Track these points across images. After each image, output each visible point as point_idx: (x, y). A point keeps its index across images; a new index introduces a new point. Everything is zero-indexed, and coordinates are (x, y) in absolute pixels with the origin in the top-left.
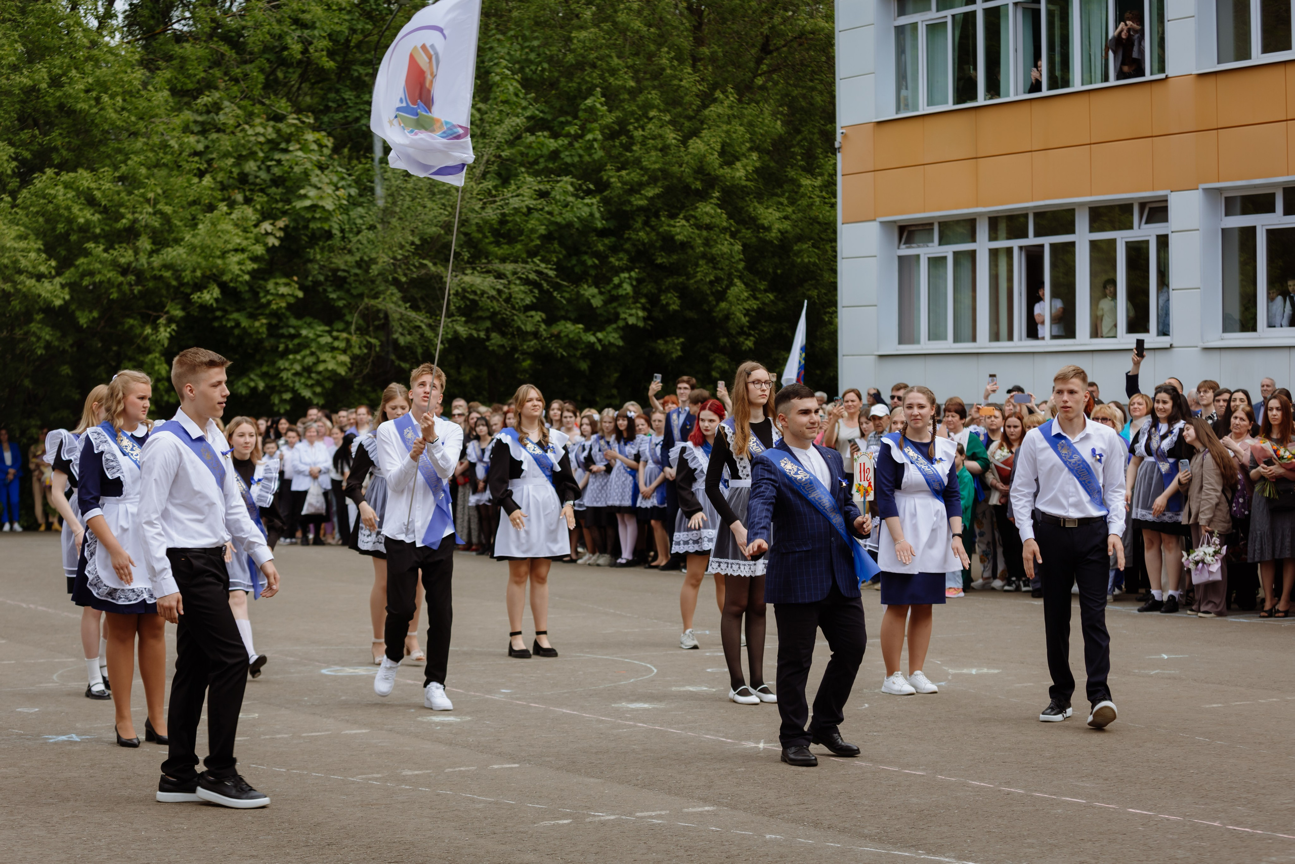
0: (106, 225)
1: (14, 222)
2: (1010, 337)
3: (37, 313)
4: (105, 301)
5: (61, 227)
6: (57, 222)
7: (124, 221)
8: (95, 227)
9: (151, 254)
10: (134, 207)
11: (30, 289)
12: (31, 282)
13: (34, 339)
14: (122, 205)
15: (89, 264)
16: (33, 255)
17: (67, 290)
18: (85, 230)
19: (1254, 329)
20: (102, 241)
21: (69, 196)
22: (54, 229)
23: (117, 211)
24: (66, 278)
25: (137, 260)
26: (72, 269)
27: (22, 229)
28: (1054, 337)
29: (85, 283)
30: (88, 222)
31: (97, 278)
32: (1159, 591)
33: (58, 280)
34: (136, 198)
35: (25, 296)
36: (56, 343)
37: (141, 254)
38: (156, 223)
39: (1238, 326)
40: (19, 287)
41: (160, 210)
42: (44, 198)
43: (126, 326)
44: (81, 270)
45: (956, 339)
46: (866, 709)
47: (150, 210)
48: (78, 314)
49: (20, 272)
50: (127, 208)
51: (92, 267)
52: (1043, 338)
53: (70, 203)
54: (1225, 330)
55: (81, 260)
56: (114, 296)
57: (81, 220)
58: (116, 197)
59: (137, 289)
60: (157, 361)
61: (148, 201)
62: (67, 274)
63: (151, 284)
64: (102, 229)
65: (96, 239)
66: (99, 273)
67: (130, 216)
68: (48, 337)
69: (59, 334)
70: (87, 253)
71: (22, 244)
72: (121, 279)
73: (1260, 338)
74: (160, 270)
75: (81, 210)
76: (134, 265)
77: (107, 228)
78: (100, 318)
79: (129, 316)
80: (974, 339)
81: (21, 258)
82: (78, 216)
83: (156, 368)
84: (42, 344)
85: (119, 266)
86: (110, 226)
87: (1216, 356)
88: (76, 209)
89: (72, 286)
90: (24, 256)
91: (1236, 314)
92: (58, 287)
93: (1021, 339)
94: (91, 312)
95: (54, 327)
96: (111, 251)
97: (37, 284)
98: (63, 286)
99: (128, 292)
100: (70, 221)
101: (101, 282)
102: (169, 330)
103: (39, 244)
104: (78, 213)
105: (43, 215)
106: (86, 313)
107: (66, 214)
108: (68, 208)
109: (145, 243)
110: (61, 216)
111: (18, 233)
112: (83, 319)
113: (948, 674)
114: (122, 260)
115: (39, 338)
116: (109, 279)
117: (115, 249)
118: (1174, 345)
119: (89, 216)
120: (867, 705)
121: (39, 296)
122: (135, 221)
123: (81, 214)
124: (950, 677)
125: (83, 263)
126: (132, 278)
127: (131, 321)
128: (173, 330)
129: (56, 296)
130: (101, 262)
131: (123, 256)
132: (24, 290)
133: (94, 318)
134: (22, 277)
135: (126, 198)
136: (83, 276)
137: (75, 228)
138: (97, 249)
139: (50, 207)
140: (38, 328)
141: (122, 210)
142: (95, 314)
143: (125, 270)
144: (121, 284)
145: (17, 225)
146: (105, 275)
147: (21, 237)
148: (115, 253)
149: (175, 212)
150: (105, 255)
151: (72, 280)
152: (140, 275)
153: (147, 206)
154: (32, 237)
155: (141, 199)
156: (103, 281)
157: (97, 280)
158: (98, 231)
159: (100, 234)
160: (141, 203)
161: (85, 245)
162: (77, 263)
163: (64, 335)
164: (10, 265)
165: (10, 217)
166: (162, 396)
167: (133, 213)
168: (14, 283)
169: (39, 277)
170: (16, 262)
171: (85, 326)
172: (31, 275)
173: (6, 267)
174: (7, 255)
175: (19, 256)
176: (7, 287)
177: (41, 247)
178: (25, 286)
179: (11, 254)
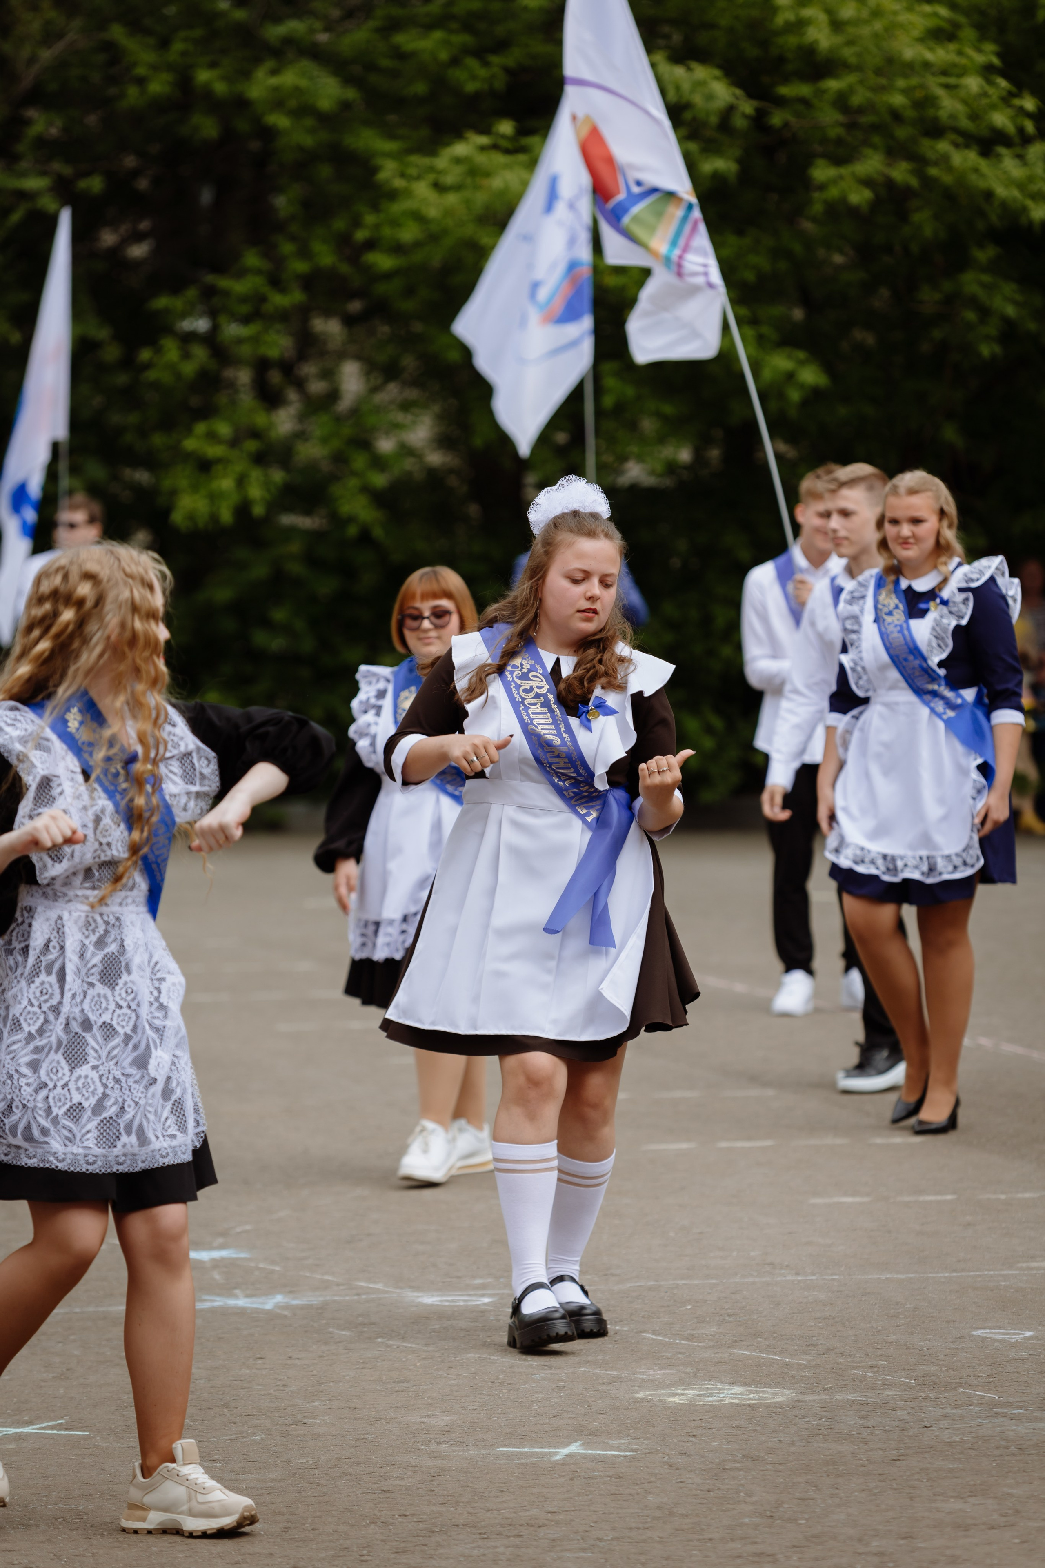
3: (981, 246)
11: (962, 177)
12: (965, 158)
13: (971, 315)
16: (973, 83)
27: (945, 11)
35: (948, 197)
36: (1032, 326)
40: (933, 171)
68: (1010, 311)
71: (941, 55)
81: (940, 92)
84: (992, 329)
90: (947, 87)
97: (983, 165)
103: (988, 54)
111: (931, 23)
115: (984, 312)
121: (989, 195)
132: (947, 179)
134: (942, 145)
140: (983, 285)
147: (941, 34)
154: (968, 33)
164: (910, 113)
168: (919, 161)
169: (990, 143)
170: (926, 102)
172: (967, 140)
173: (896, 116)
174: (901, 83)
175: (934, 85)
176: (901, 173)
177: (996, 61)
178: (950, 169)
179: (914, 81)
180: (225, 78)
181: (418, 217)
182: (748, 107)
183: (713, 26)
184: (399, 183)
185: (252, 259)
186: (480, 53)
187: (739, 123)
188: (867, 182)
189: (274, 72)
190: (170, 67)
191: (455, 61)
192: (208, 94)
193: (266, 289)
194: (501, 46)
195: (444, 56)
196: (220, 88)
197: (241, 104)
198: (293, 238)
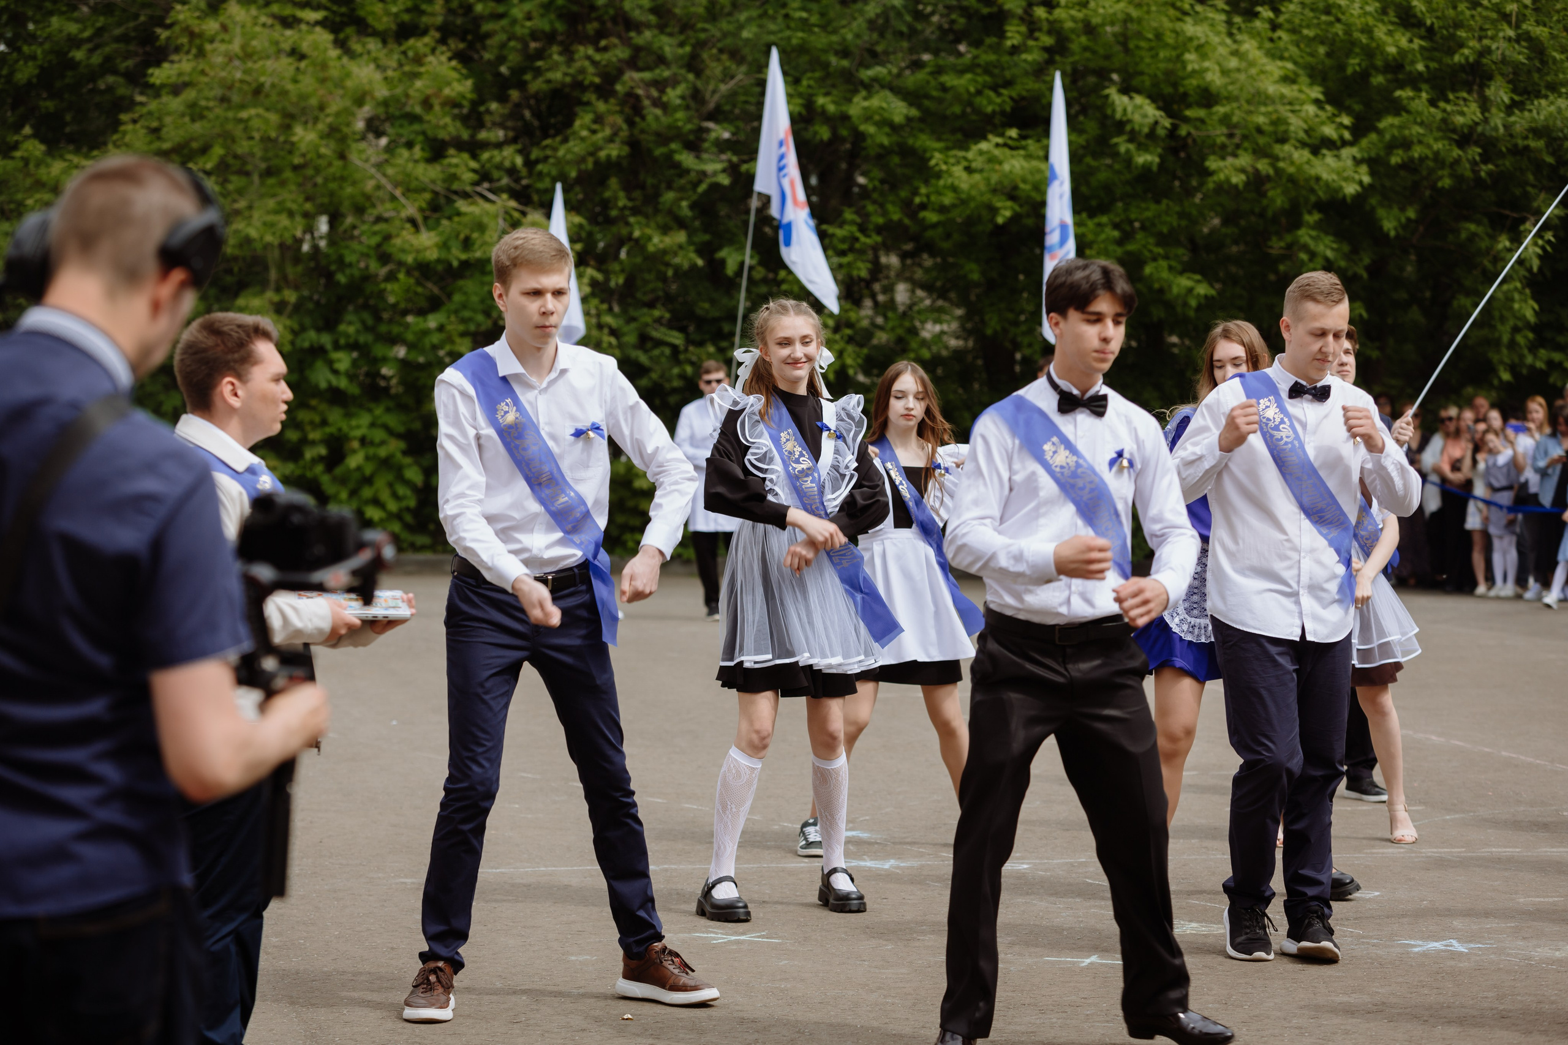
0: (1432, 59)
1: (1275, 54)
3: (1310, 213)
4: (1428, 193)
5: (1354, 64)
6: (1349, 54)
7: (1466, 51)
8: (1413, 62)
9: (1509, 109)
10: (1482, 29)
11: (1299, 169)
12: (1302, 156)
13: (1304, 256)
14: (1458, 25)
15: (1401, 128)
16: (1309, 110)
17: (1364, 169)
18: (1396, 68)
20: (1424, 86)
21: (1369, 9)
22: (1342, 68)
23: (1453, 36)
24: (1361, 150)
25: (1486, 121)
26: (1373, 136)
27: (1290, 66)
29: (1395, 160)
30: (1402, 52)
31: (1417, 152)
33: (1346, 152)
34: (1485, 13)
35: (1292, 179)
37: (1494, 110)
38: (1519, 55)
40: (1281, 164)
41: (1528, 33)
42: (1328, 12)
43: (1464, 235)
44: (1388, 137)
47: (1511, 33)
48: (1381, 212)
49: (1283, 140)
50: (1470, 29)
51: (1407, 132)
53: (1371, 21)
55: (1388, 122)
56: (1446, 182)
57: (1392, 50)
58: (1451, 13)
59: (1485, 169)
60: (1517, 296)
61: (1506, 17)
62: (1364, 142)
63: (1508, 163)
64: (1427, 67)
65: (1414, 82)
66: (1420, 142)
67: (1473, 43)
68: (1329, 254)
69: (1346, 248)
70: (1398, 108)
71: (1287, 91)
72: (1456, 152)
74: (1526, 138)
75: (1390, 33)
76: (1480, 129)
77: (1433, 65)
78: (1416, 221)
79: (1468, 219)
81: (1288, 115)
82: (1385, 43)
83: (1516, 306)
85: (1454, 131)
86: (1439, 62)
88: (1380, 32)
89: (1374, 163)
90: (1293, 111)
92: (1350, 163)
94: (1403, 209)
95: (1340, 235)
96: (1442, 104)
97: (1313, 160)
98: (1357, 162)
99: (1468, 174)
100: (1370, 53)
101: (1423, 159)
102: (1540, 242)
103: (1318, 92)
104: (1384, 37)
105: (1322, 43)
106: (1396, 211)
107: (1364, 39)
108: (1368, 30)
109: (1499, 92)
110: (1353, 43)
111: (1281, 73)
112: (1389, 225)
114: (1459, 120)
116: (1437, 154)
117: (1448, 101)
119: (1404, 42)
121: (1318, 179)
122: (1487, 51)
123: (1389, 40)
125: (1392, 126)
126: (1475, 151)
127: (1472, 227)
128: (1549, 242)
129: (1346, 179)
130: (1422, 124)
131: (1462, 114)
132: (1291, 170)
133: (1409, 220)
134: (1287, 147)
135: (1468, 13)
136: (1391, 147)
137: (1379, 63)
138: (1419, 101)
139: (1339, 29)
140: (1311, 237)
141: (1462, 33)
142: (1411, 213)
143: (1464, 139)
144: (1457, 161)
145: (1282, 58)
146: (1429, 146)
147: (1288, 79)
148: (1449, 108)
149: (1553, 36)
150: (1432, 110)
151: (1373, 154)
152: (1489, 148)
153: (1505, 26)
154: (1304, 79)
155: (1494, 15)
156: (1427, 157)
157: (1416, 155)
158: (1420, 67)
159: (1420, 74)
160: (1494, 22)
161: (1398, 93)
162: (1382, 125)
163: (1355, 251)
164: (1268, 128)
165: (1268, 45)
166: (1522, 357)
167: (1480, 39)
168: (1274, 158)
169: (1319, 146)
170: (1277, 122)
171: (1392, 233)
172: (1304, 144)
173: (1259, 130)
174: (1263, 109)
175: (1284, 111)
176: (1263, 166)
177: (1321, 97)
178: (1292, 163)
179: (1270, 109)
180: (834, 102)
181: (954, 189)
182: (1167, 123)
183: (1142, 73)
184: (944, 167)
185: (849, 215)
186: (995, 88)
187: (1161, 132)
188: (1243, 170)
189: (865, 99)
190: (800, 95)
191: (979, 93)
192: (824, 112)
193: (858, 234)
194: (1008, 84)
195: (972, 89)
196: (831, 108)
197: (845, 118)
198: (875, 202)
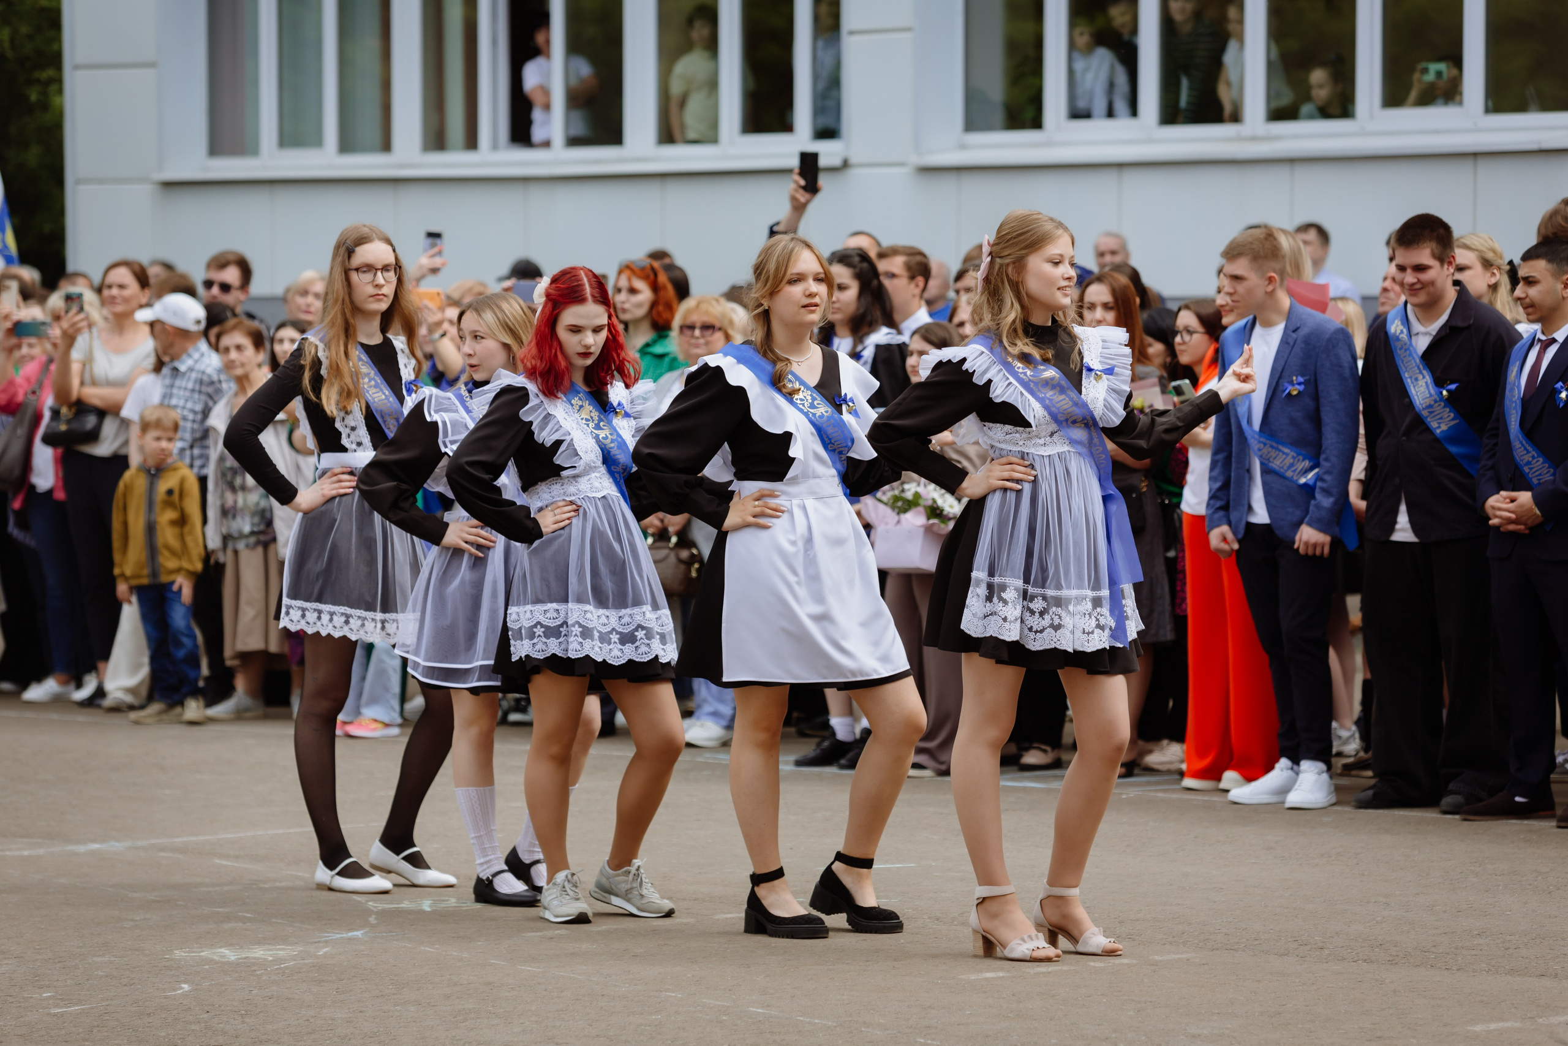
2: (471, 142)
19: (1036, 123)
28: (574, 142)
32: (847, 720)
39: (999, 116)
45: (346, 145)
46: (185, 995)
52: (547, 144)
54: (971, 124)
73: (1050, 144)
80: (386, 145)
87: (947, 185)
91: (995, 87)
93: (495, 146)
113: (370, 912)
118: (853, 160)
120: (186, 987)
124: (372, 920)
